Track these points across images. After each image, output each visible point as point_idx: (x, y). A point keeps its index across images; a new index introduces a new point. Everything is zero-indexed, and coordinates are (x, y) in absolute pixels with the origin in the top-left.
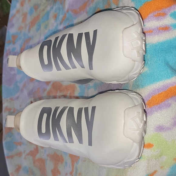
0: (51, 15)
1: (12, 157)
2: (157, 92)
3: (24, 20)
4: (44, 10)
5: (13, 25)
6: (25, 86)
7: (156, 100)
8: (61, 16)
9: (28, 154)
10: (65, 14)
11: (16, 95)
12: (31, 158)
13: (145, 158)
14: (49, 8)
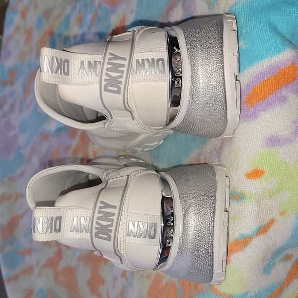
0: (73, 20)
1: (16, 278)
2: (261, 78)
3: (28, 40)
4: (60, 15)
5: (9, 54)
6: (33, 150)
7: (261, 91)
8: (89, 17)
9: (44, 267)
10: (96, 12)
11: (20, 171)
12: (49, 271)
13: (251, 197)
14: (68, 10)
